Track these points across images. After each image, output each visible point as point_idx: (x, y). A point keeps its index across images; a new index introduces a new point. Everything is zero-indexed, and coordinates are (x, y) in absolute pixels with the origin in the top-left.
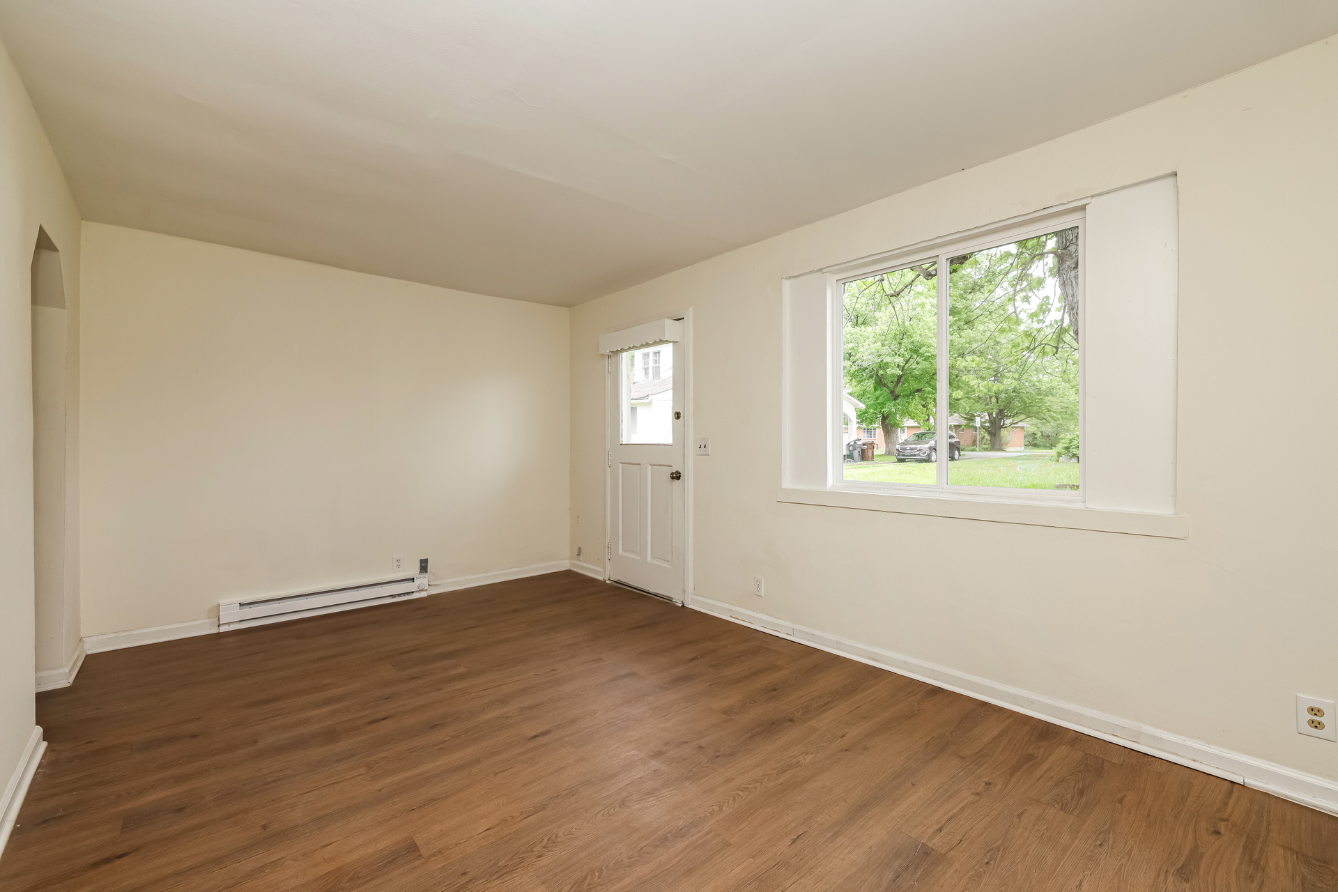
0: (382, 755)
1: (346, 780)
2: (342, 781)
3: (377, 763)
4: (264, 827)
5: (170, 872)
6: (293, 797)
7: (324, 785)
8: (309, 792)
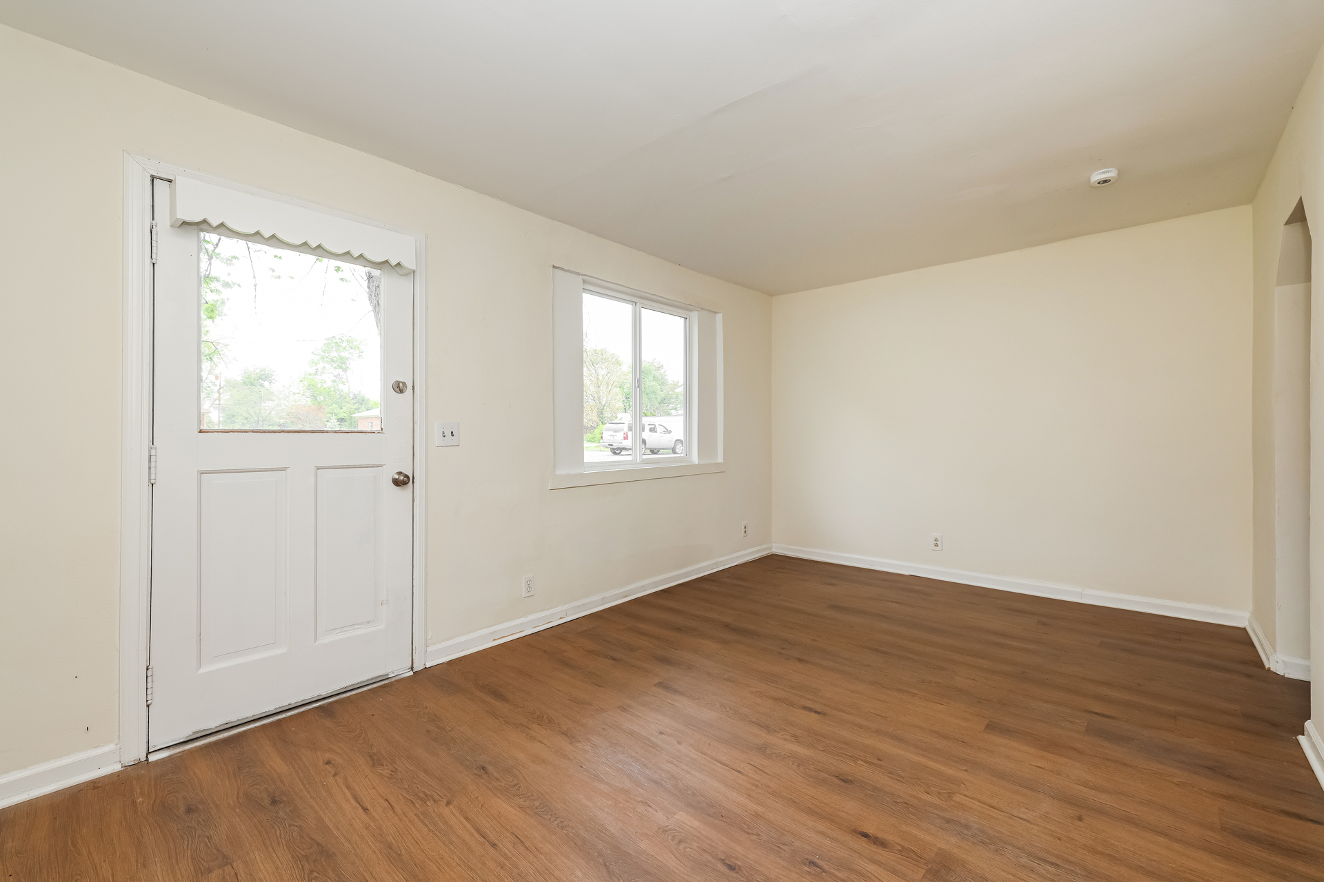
0: (925, 797)
1: (979, 801)
2: (984, 803)
3: (939, 793)
4: (1080, 819)
5: (1176, 844)
6: (1039, 826)
7: (1003, 814)
8: (1021, 819)
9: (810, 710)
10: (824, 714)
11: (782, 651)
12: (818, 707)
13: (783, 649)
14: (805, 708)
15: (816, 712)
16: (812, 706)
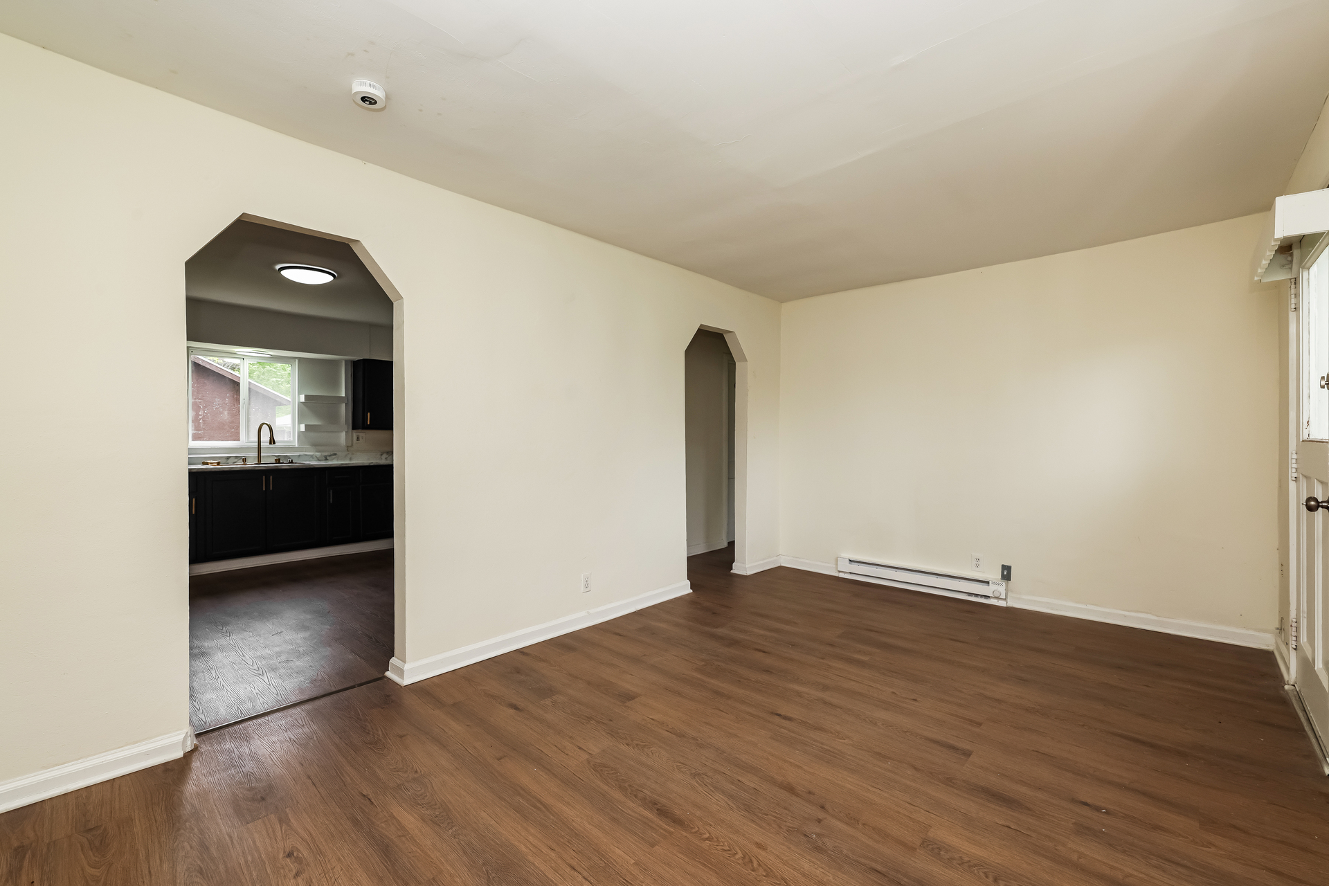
9: (785, 718)
10: (772, 713)
11: (821, 815)
12: (777, 720)
13: (819, 821)
14: (790, 719)
15: (779, 715)
16: (783, 721)
